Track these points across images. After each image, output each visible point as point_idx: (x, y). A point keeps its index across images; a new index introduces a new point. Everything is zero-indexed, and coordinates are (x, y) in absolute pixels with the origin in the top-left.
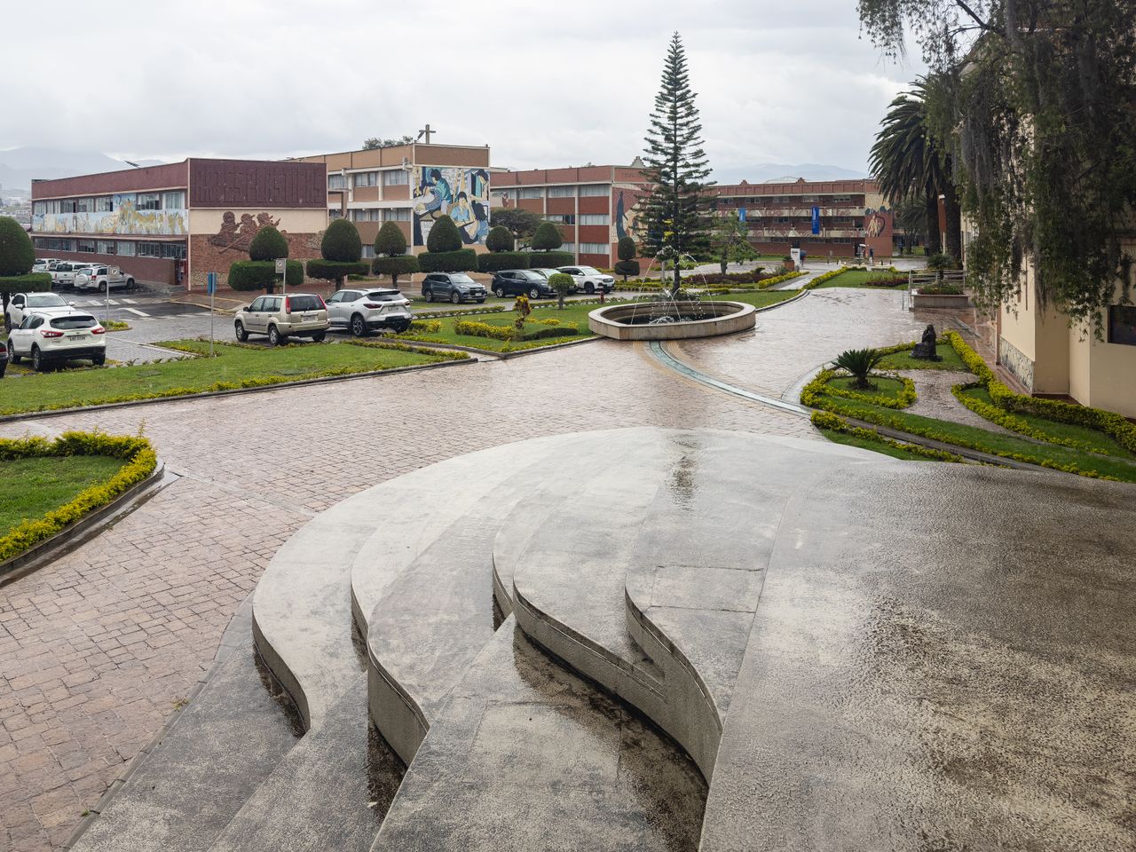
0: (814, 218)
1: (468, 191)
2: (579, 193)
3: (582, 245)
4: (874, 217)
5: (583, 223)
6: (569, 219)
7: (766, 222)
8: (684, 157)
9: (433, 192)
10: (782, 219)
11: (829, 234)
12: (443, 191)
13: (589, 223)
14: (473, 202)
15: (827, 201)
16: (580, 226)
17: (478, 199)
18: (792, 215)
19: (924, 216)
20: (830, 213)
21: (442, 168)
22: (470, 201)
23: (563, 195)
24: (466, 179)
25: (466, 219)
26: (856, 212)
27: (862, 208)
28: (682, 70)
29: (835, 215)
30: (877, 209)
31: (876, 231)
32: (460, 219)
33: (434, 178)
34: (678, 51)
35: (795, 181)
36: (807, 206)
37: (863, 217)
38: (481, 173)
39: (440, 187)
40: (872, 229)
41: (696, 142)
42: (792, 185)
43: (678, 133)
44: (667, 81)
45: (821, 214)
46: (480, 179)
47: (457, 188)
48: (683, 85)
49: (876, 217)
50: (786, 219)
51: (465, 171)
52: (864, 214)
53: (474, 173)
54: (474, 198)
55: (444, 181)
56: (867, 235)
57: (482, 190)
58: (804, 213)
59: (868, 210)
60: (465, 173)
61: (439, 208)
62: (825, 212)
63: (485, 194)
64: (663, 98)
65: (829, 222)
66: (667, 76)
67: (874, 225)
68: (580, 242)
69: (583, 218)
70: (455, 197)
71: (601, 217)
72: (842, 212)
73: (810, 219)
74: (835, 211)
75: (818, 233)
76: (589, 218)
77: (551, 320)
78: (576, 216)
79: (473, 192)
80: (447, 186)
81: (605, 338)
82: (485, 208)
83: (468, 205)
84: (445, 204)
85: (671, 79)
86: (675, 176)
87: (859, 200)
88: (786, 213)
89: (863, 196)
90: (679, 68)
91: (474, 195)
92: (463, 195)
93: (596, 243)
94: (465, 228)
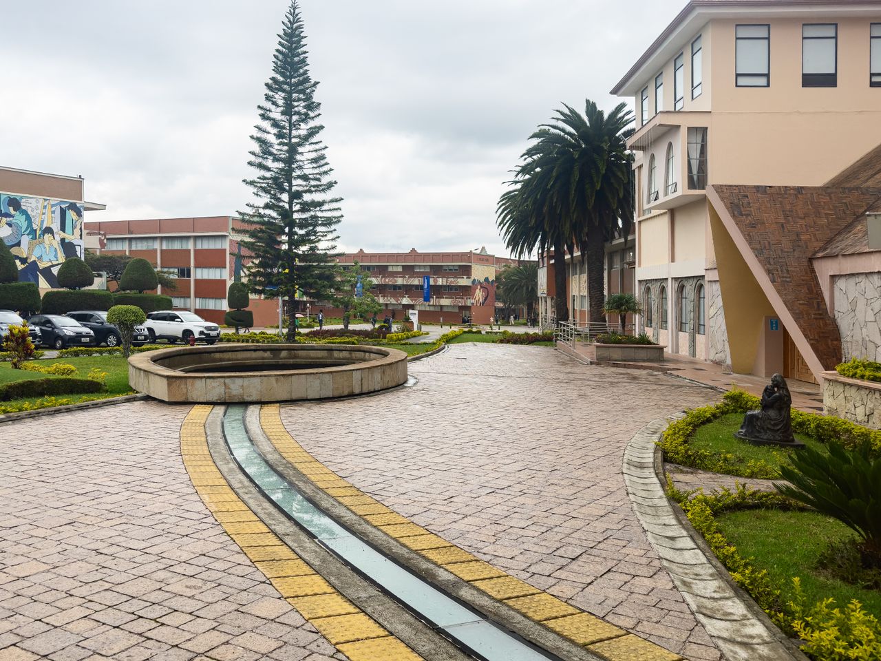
0: (426, 287)
1: (56, 227)
2: (195, 244)
3: (198, 300)
4: (479, 287)
5: (199, 277)
6: (185, 273)
7: (382, 289)
8: (301, 163)
9: (10, 225)
10: (396, 287)
11: (439, 302)
12: (24, 225)
13: (205, 277)
14: (63, 240)
15: (437, 271)
16: (196, 281)
17: (69, 237)
18: (405, 283)
19: (522, 287)
20: (440, 282)
21: (22, 198)
22: (58, 238)
23: (176, 246)
24: (53, 212)
25: (53, 259)
26: (464, 282)
27: (470, 278)
28: (300, 50)
29: (445, 284)
30: (482, 280)
31: (481, 300)
32: (45, 258)
33: (11, 209)
34: (295, 25)
35: (408, 251)
36: (419, 275)
37: (470, 286)
38: (73, 207)
39: (19, 219)
40: (477, 299)
41: (317, 147)
42: (406, 255)
43: (294, 133)
44: (279, 63)
45: (432, 283)
46: (71, 215)
47: (42, 222)
48: (301, 71)
49: (481, 287)
50: (400, 287)
51: (52, 203)
52: (470, 284)
53: (63, 206)
54: (63, 235)
55: (25, 213)
56: (473, 304)
57: (74, 227)
58: (416, 282)
59: (474, 280)
60: (53, 206)
61: (18, 244)
62: (435, 281)
63: (77, 231)
64: (274, 86)
65: (438, 291)
66: (281, 57)
67: (479, 295)
68: (196, 297)
69: (199, 271)
70: (38, 233)
71: (218, 271)
72: (451, 281)
73: (421, 287)
74: (445, 280)
75: (429, 301)
76: (205, 271)
77: (62, 367)
78: (192, 270)
79: (63, 228)
80: (28, 218)
81: (148, 399)
82: (78, 248)
83: (56, 242)
84: (25, 240)
85: (285, 62)
86: (290, 189)
87: (466, 271)
88: (400, 281)
89: (470, 267)
90: (297, 48)
91: (64, 231)
92: (49, 230)
93: (212, 298)
94: (52, 268)
